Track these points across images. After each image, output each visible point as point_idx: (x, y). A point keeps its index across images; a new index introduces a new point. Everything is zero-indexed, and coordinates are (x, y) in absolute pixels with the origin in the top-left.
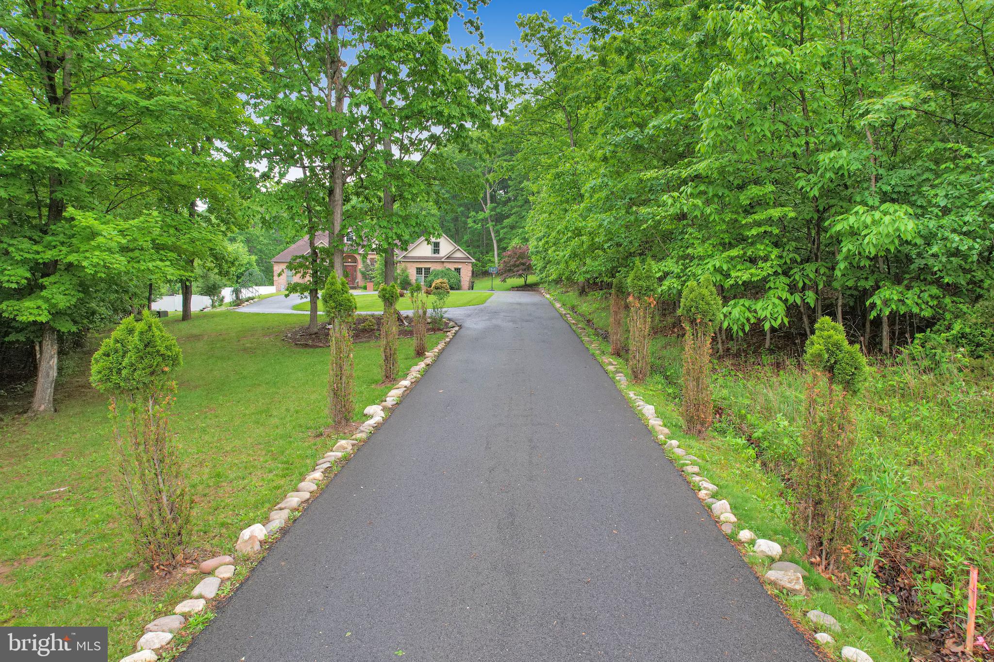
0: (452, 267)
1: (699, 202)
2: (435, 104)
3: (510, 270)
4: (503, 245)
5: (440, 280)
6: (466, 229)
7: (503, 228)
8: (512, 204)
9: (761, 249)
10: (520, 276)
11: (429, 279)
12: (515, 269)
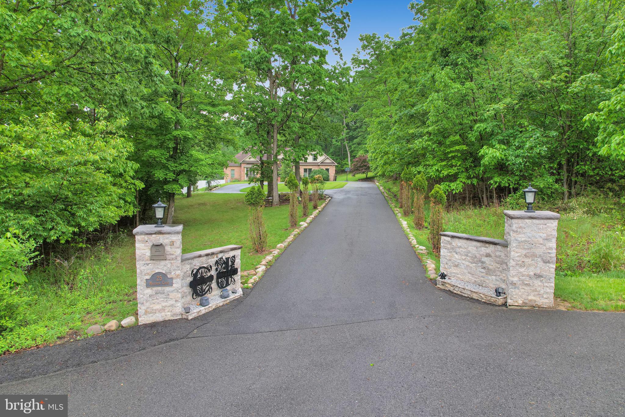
0: (324, 168)
1: (430, 143)
2: (321, 96)
3: (357, 170)
4: (354, 154)
5: (318, 176)
6: (331, 145)
7: (354, 144)
8: (359, 130)
9: (454, 162)
10: (364, 173)
11: (311, 175)
12: (361, 169)
